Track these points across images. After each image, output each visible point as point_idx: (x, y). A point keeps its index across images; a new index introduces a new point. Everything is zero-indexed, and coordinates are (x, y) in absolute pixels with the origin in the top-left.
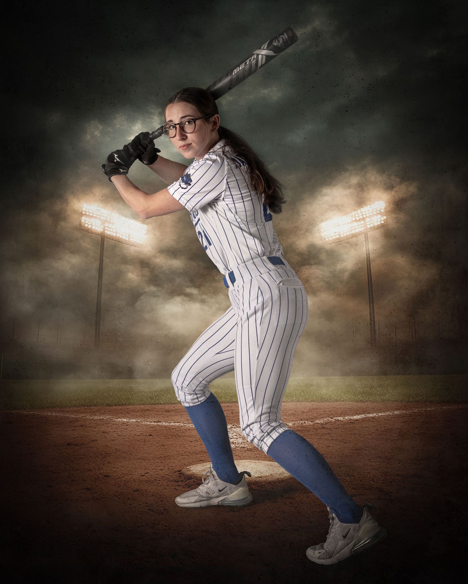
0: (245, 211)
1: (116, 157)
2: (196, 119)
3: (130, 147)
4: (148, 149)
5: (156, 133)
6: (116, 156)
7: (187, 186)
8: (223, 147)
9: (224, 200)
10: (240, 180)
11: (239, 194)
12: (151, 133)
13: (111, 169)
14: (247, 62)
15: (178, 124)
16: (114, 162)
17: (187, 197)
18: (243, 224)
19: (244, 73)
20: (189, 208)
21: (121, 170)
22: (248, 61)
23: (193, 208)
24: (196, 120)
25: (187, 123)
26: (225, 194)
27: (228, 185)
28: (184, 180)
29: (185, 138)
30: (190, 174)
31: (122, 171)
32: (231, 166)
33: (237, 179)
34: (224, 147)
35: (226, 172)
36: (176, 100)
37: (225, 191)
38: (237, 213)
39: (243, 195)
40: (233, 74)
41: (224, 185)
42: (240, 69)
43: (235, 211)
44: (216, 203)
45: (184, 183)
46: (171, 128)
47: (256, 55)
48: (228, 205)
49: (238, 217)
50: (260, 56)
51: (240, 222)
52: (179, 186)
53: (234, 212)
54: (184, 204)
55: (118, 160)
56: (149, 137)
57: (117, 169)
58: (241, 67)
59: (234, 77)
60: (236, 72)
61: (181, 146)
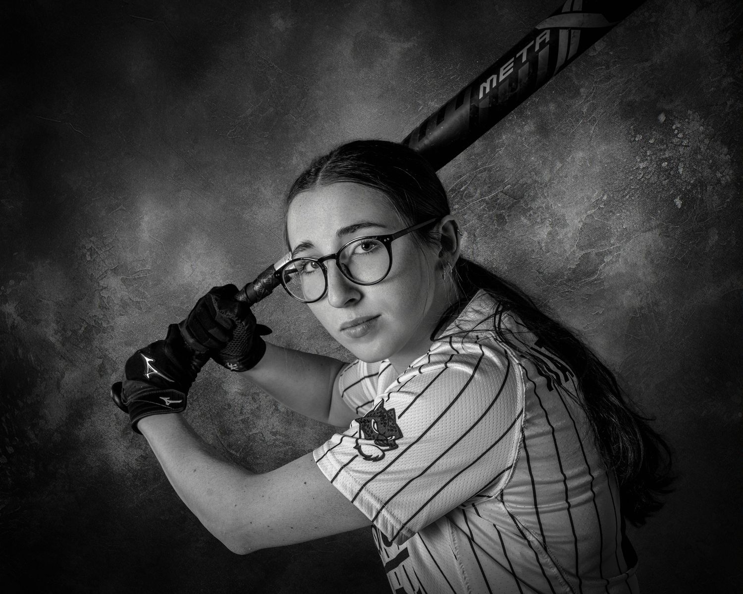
0: (573, 539)
1: (148, 364)
2: (392, 238)
3: (184, 332)
4: (236, 333)
5: (257, 287)
6: (149, 362)
7: (383, 451)
8: (495, 315)
9: (505, 498)
10: (562, 429)
11: (557, 482)
12: (240, 287)
13: (139, 398)
14: (521, 55)
15: (332, 257)
16: (145, 380)
17: (383, 487)
18: (566, 586)
19: (513, 90)
20: (389, 528)
21: (165, 399)
22: (524, 52)
23: (403, 527)
24: (392, 240)
25: (360, 250)
26: (512, 477)
27: (525, 447)
28: (372, 432)
29: (357, 297)
30: (393, 410)
31: (168, 401)
32: (534, 380)
33: (554, 426)
34: (498, 316)
35: (520, 405)
36: (320, 178)
37: (514, 467)
38: (545, 549)
39: (569, 486)
40: (481, 96)
41: (511, 451)
42: (502, 78)
43: (540, 539)
44: (474, 505)
45: (372, 442)
46: (309, 268)
47: (548, 32)
48: (518, 518)
49: (549, 560)
50: (563, 35)
51: (556, 578)
52: (356, 452)
53: (535, 543)
54: (371, 515)
55: (156, 371)
56: (237, 301)
57: (156, 398)
58: (502, 71)
59: (481, 105)
60: (488, 90)
61: (346, 323)
